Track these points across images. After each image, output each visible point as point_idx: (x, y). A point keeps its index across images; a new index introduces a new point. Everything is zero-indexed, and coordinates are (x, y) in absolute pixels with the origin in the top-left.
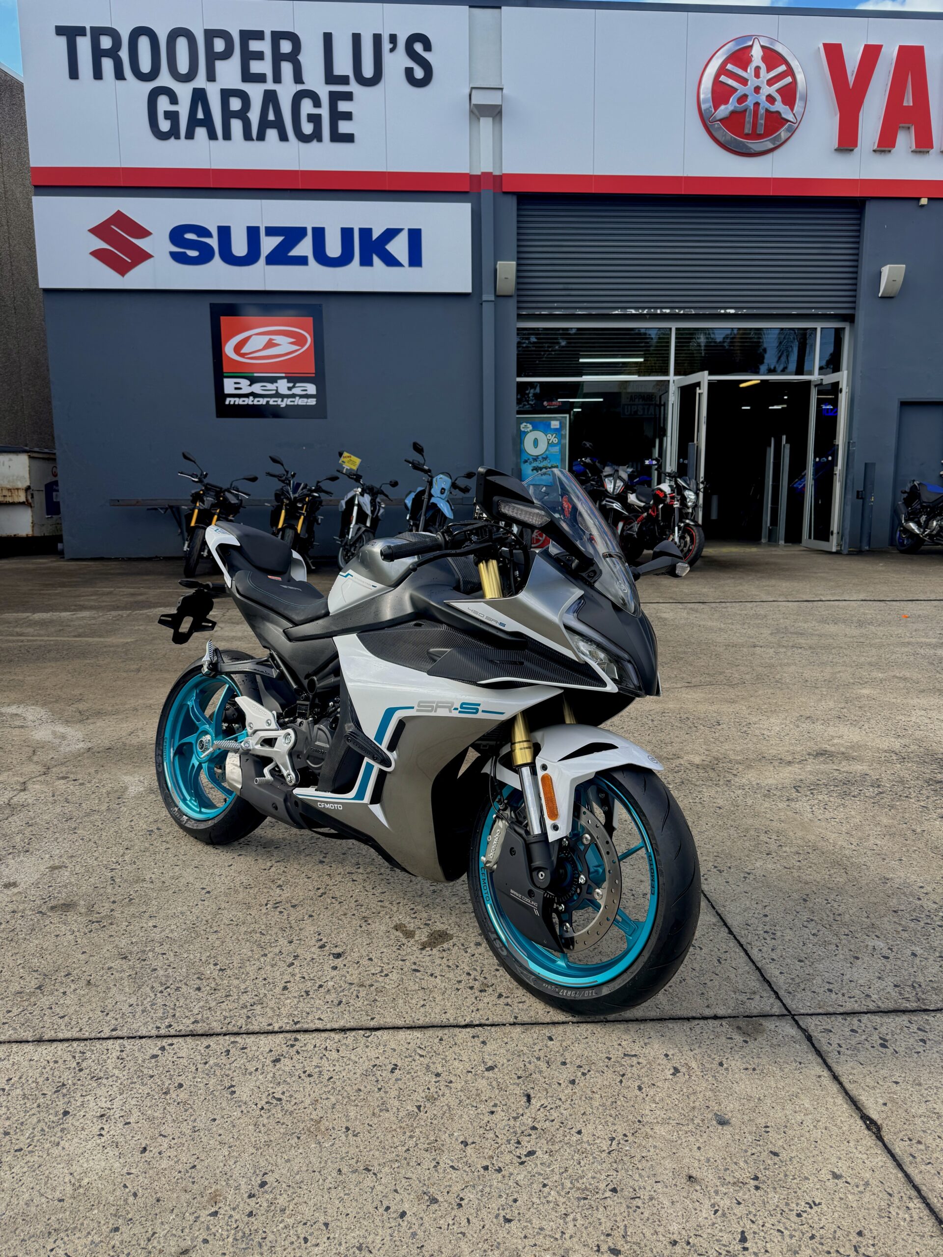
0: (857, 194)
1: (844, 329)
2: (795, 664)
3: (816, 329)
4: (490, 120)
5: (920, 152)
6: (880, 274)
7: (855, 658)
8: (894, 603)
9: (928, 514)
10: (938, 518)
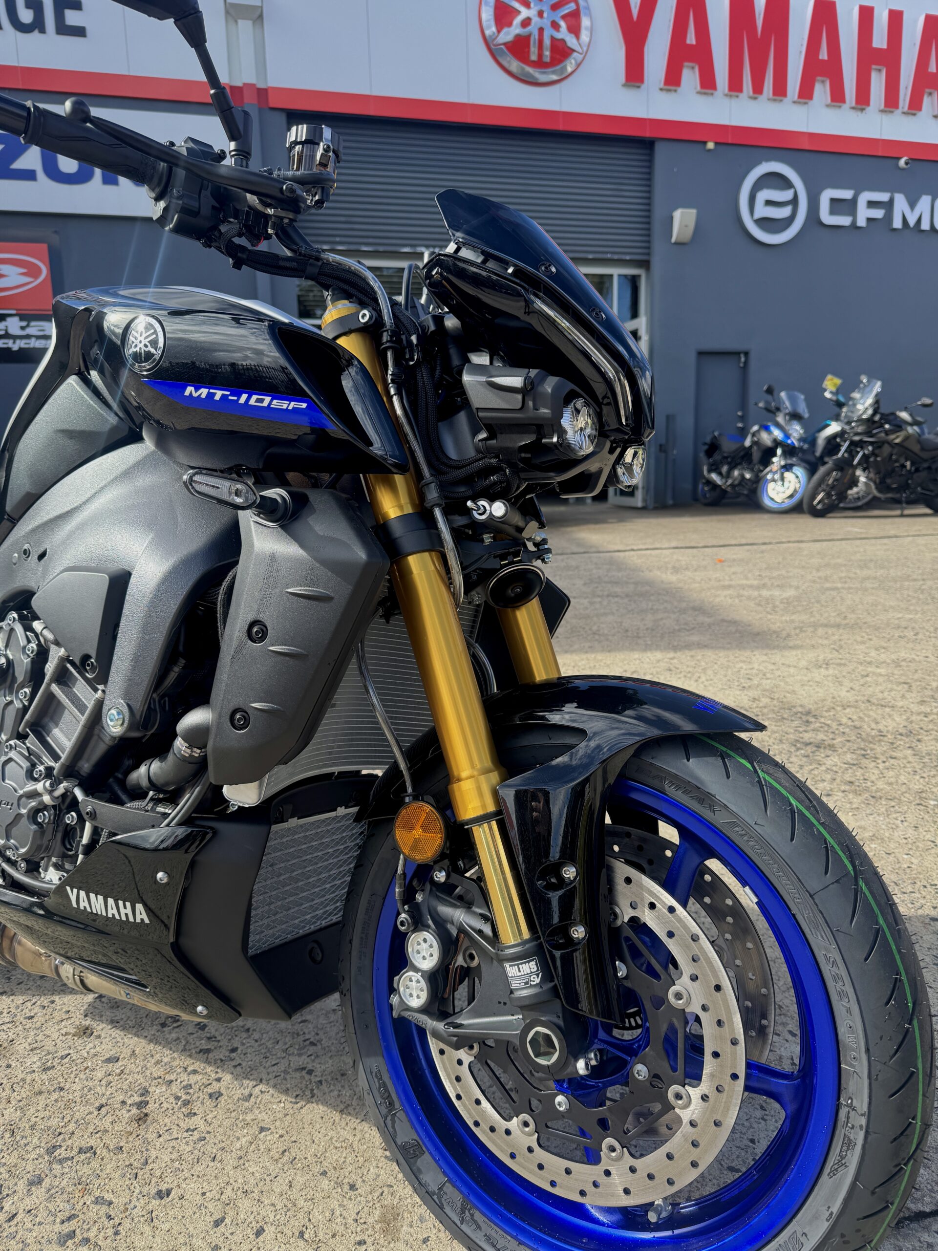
0: (647, 134)
1: (639, 276)
2: (613, 614)
3: (611, 276)
4: (250, 23)
5: (705, 94)
6: (672, 218)
7: (676, 604)
8: (707, 550)
9: (729, 463)
10: (739, 467)
